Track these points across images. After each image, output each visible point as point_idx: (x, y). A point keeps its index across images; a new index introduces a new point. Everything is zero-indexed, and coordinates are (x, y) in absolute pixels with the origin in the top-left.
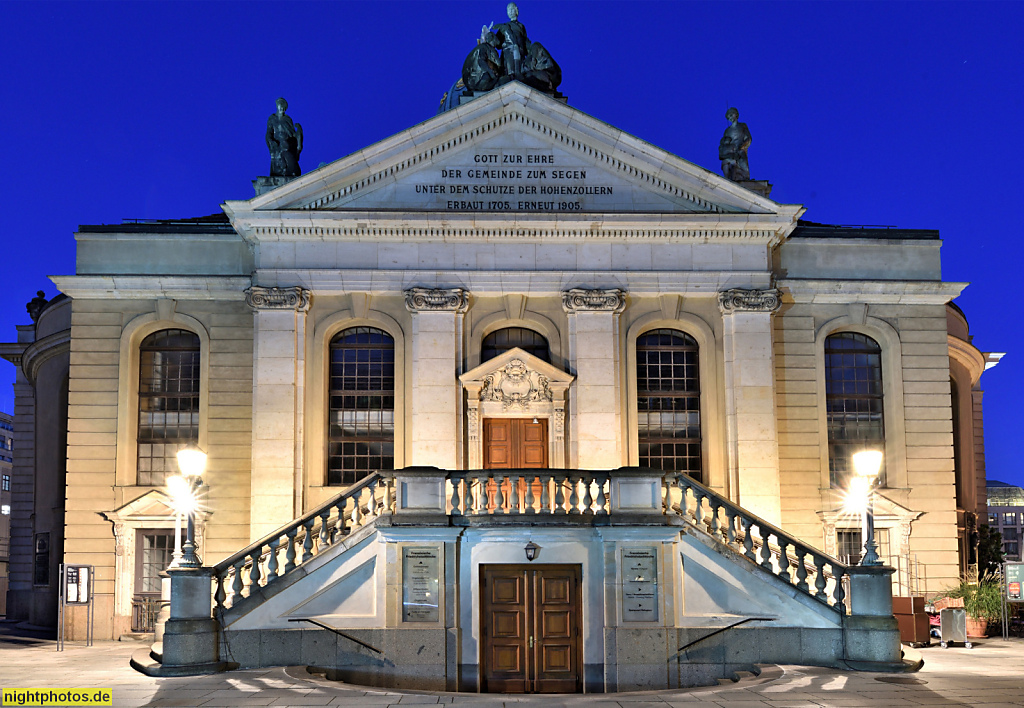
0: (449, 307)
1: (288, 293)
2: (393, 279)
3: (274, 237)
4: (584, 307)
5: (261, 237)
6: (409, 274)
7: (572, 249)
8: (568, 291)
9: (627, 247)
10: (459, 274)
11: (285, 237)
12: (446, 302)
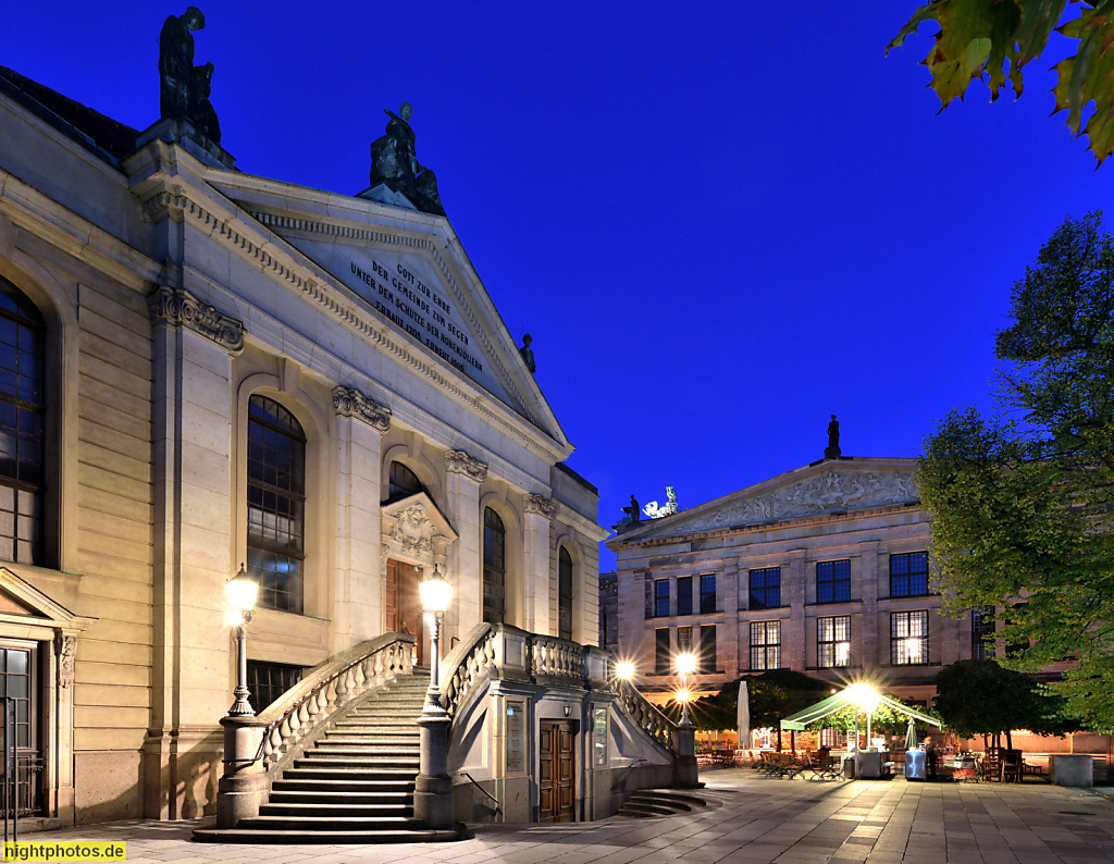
0: (378, 426)
1: (225, 323)
2: (332, 366)
3: (208, 228)
4: (465, 472)
5: (190, 218)
6: (346, 368)
7: (459, 409)
8: (456, 451)
9: (489, 426)
10: (386, 391)
11: (223, 239)
12: (378, 419)
